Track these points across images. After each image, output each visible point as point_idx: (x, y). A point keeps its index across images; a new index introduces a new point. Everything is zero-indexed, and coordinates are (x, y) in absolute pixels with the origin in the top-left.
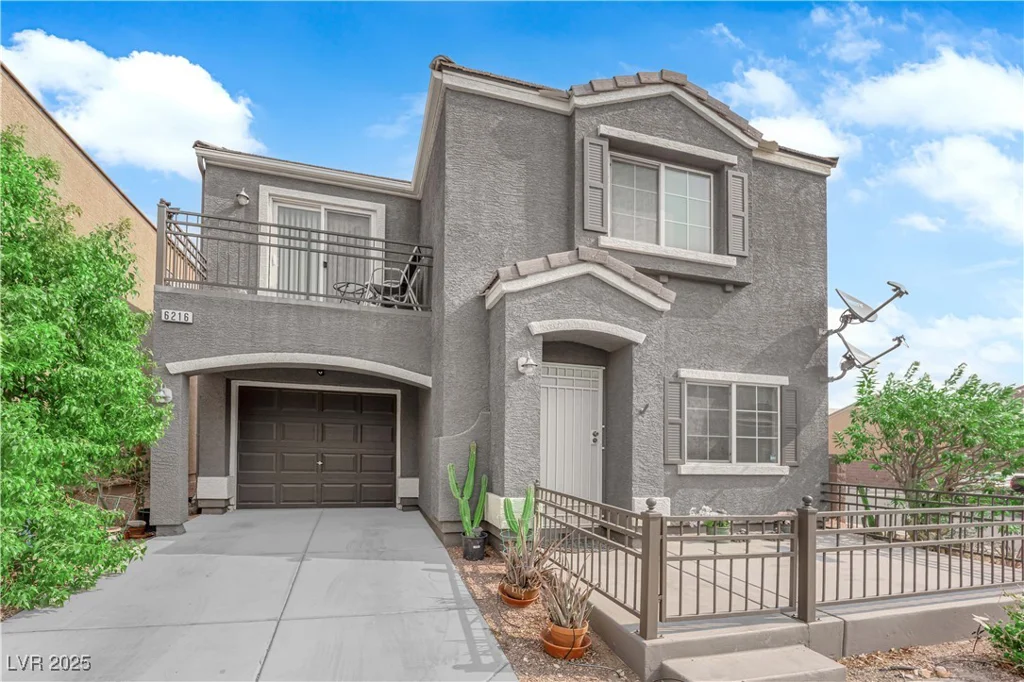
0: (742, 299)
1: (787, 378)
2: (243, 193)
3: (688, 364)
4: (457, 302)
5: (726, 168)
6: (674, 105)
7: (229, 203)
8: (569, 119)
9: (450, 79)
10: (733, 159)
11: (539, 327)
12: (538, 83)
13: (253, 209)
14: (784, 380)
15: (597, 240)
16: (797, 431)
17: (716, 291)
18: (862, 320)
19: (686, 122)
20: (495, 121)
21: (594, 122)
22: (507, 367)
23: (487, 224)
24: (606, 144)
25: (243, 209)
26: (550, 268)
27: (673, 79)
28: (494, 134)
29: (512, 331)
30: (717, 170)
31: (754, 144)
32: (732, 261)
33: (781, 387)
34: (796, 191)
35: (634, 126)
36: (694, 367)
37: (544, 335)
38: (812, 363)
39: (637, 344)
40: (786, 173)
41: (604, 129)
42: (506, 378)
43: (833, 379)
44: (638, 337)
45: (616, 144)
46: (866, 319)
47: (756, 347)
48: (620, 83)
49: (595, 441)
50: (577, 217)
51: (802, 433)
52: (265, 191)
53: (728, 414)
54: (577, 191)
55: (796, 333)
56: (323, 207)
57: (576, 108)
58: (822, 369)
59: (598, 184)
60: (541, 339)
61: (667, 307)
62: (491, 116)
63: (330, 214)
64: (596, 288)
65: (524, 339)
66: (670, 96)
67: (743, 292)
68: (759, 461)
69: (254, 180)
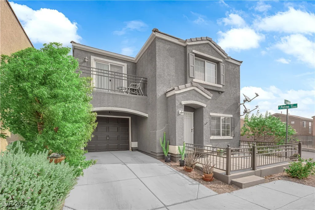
0: (223, 95)
1: (232, 115)
2: (87, 58)
3: (211, 111)
4: (160, 95)
5: (220, 63)
6: (209, 46)
7: (82, 61)
8: (185, 47)
9: (157, 35)
10: (221, 60)
11: (184, 103)
12: (178, 38)
13: (89, 63)
14: (232, 116)
15: (192, 80)
16: (234, 128)
17: (217, 93)
18: (249, 102)
19: (211, 50)
20: (168, 47)
21: (191, 49)
22: (176, 113)
23: (166, 75)
24: (194, 55)
25: (86, 63)
26: (186, 88)
27: (209, 39)
28: (167, 50)
29: (177, 104)
30: (218, 63)
31: (226, 57)
32: (221, 86)
33: (231, 117)
34: (234, 69)
35: (200, 51)
36: (213, 112)
37: (184, 105)
38: (237, 112)
39: (204, 107)
40: (232, 64)
41: (194, 51)
42: (176, 115)
43: (241, 116)
44: (205, 105)
45: (196, 55)
46: (249, 101)
47: (226, 108)
48: (198, 40)
49: (192, 131)
50: (188, 74)
51: (235, 129)
52: (93, 58)
53: (220, 124)
54: (188, 67)
55: (234, 104)
56: (109, 64)
57: (187, 45)
58: (239, 113)
59: (193, 65)
60: (184, 106)
61: (210, 98)
62: (167, 45)
63: (111, 65)
64: (195, 93)
65: (180, 105)
66: (208, 43)
67: (223, 94)
68: (227, 136)
69: (89, 54)
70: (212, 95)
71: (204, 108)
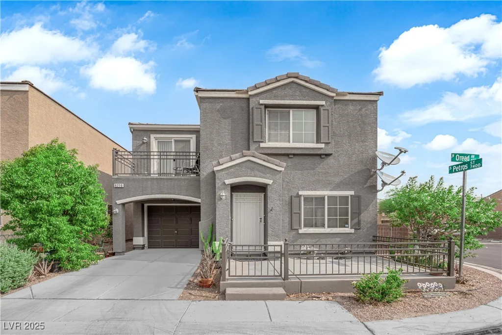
0: (330, 160)
1: (353, 192)
2: (145, 138)
3: (303, 189)
4: (205, 174)
5: (320, 107)
6: (295, 86)
7: (141, 142)
8: (248, 99)
9: (201, 94)
10: (323, 103)
11: (227, 182)
12: (235, 89)
13: (148, 144)
14: (352, 193)
15: (259, 145)
16: (359, 214)
18: (389, 164)
19: (300, 92)
20: (218, 106)
21: (258, 99)
22: (217, 197)
23: (216, 144)
24: (263, 107)
25: (145, 145)
26: (231, 160)
27: (293, 76)
28: (218, 111)
29: (218, 184)
30: (317, 108)
31: (334, 95)
32: (323, 146)
33: (351, 195)
34: (360, 110)
35: (276, 98)
36: (307, 190)
37: (231, 184)
38: (368, 184)
39: (269, 185)
40: (354, 103)
41: (261, 102)
42: (216, 201)
43: (379, 191)
44: (270, 182)
45: (266, 106)
46: (390, 164)
47: (337, 180)
48: (268, 82)
49: (261, 221)
50: (251, 137)
51: (362, 215)
52: (152, 136)
53: (324, 208)
54: (251, 127)
55: (359, 172)
56: (173, 139)
57: (250, 95)
58: (375, 187)
59: (259, 123)
60: (230, 186)
61: (283, 169)
62: (217, 105)
63: (176, 141)
64: (252, 165)
65: (223, 186)
66: (293, 82)
67: (331, 157)
68: (339, 227)
69: (149, 133)
70: (285, 164)
71: (268, 187)
